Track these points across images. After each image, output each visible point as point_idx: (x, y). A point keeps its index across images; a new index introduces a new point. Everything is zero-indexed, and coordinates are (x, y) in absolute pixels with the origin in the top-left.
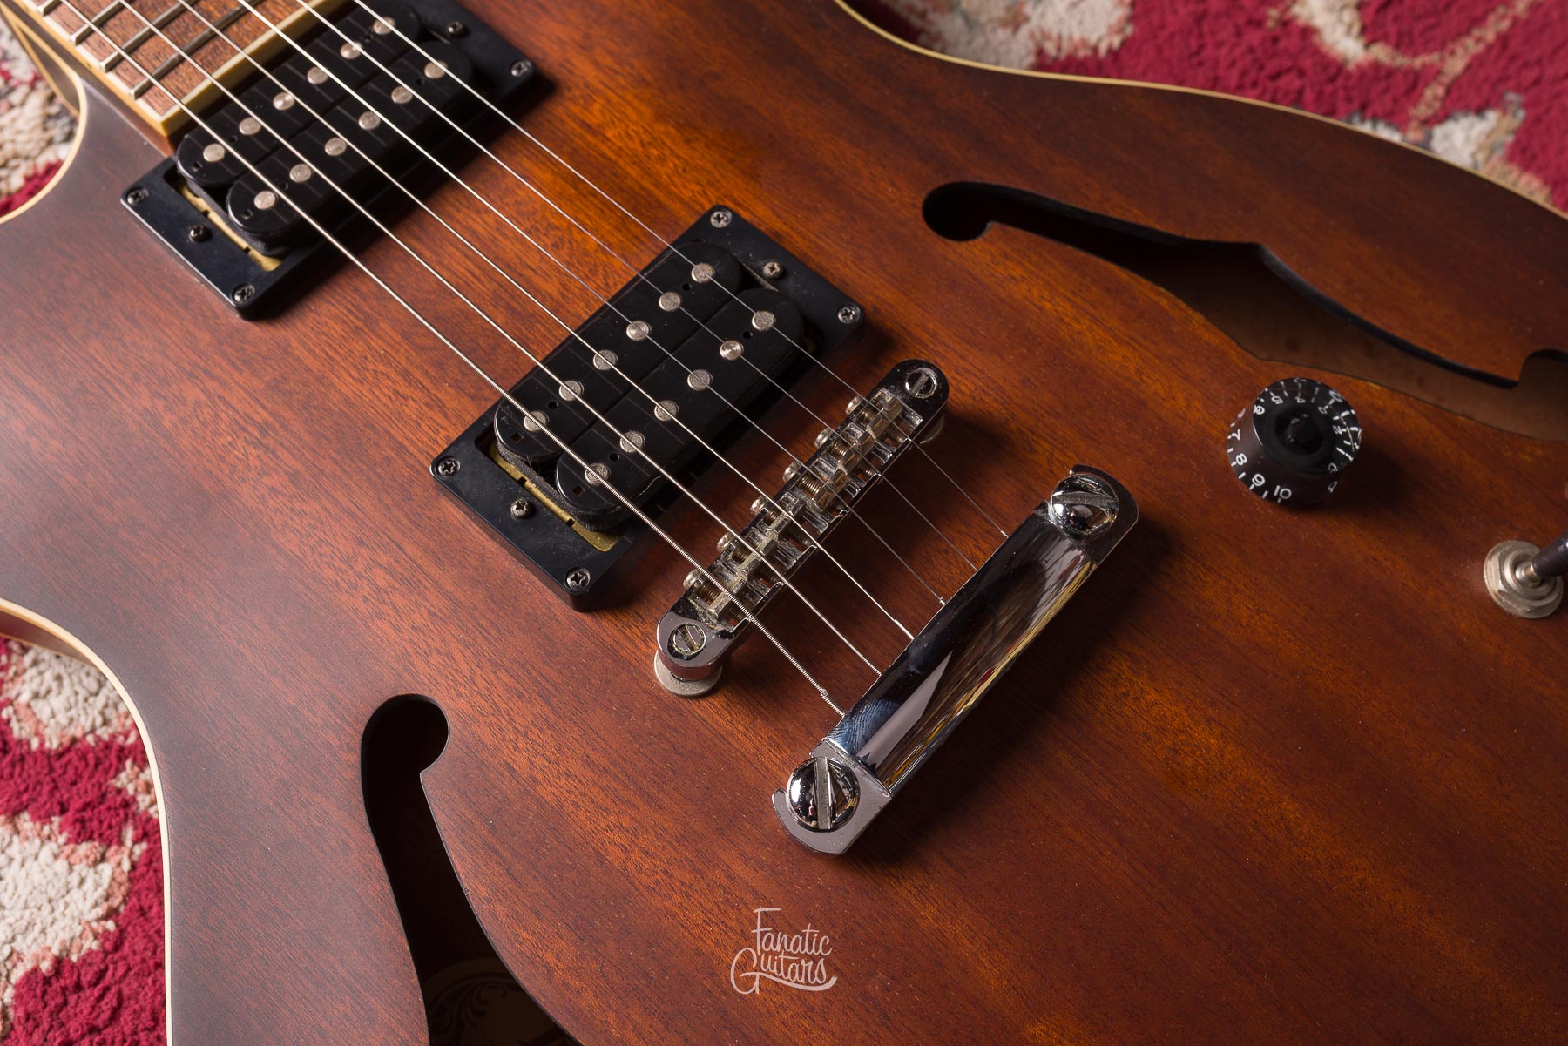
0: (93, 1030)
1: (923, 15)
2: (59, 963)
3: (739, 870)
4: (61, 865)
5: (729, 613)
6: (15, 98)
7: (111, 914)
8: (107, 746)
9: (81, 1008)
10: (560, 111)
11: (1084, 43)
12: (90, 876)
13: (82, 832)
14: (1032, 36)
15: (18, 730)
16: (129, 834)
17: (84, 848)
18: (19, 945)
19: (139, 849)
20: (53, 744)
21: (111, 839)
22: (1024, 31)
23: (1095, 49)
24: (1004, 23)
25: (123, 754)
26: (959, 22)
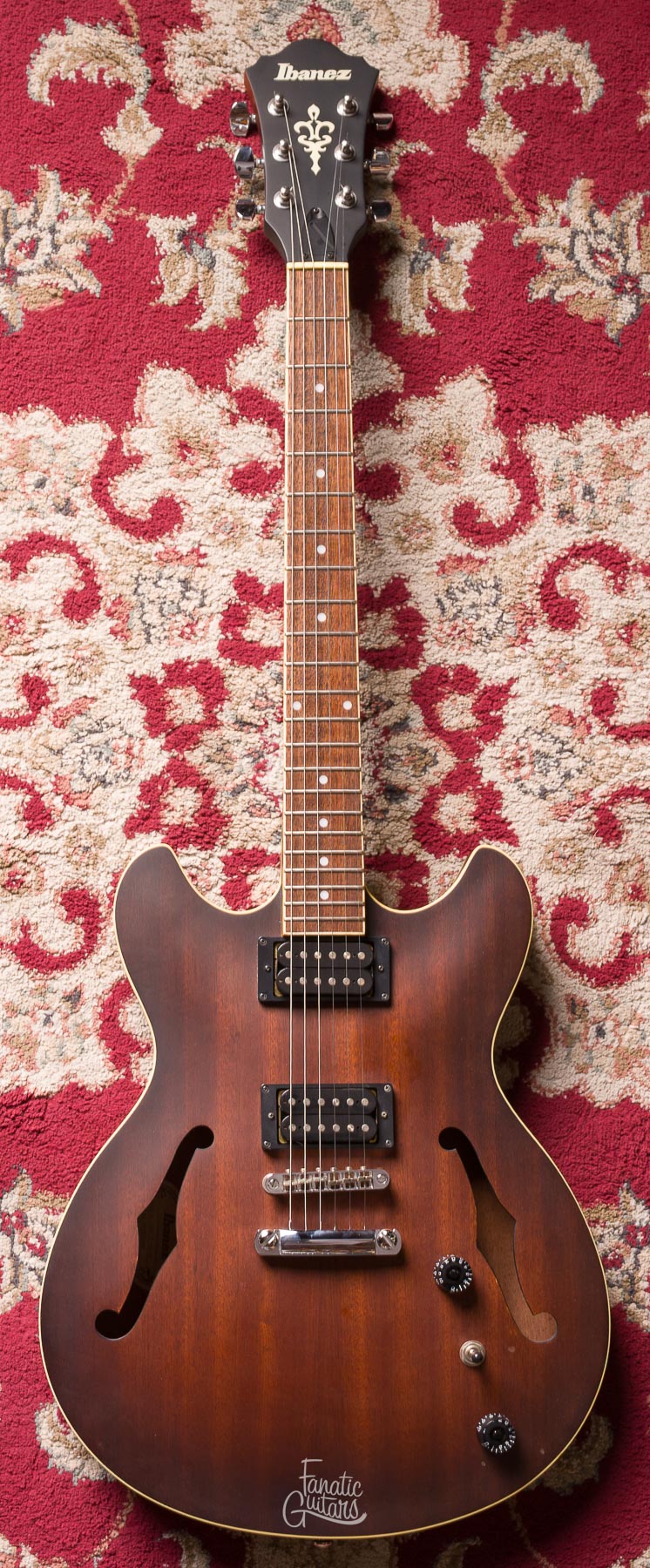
0: (78, 1111)
1: (557, 1040)
2: (83, 1087)
3: (239, 1236)
4: (102, 1063)
5: (287, 1188)
6: (273, 815)
7: (104, 1087)
8: (137, 1043)
9: (80, 1102)
10: (385, 1014)
11: (593, 1098)
12: (107, 1072)
13: (114, 1059)
14: (580, 1080)
15: (120, 1018)
16: (123, 1071)
17: (111, 1064)
18: (78, 1073)
19: (123, 1077)
20: (125, 1030)
21: (118, 1068)
22: (582, 1075)
23: (595, 1103)
24: (577, 1068)
25: (139, 1049)
26: (566, 1053)
